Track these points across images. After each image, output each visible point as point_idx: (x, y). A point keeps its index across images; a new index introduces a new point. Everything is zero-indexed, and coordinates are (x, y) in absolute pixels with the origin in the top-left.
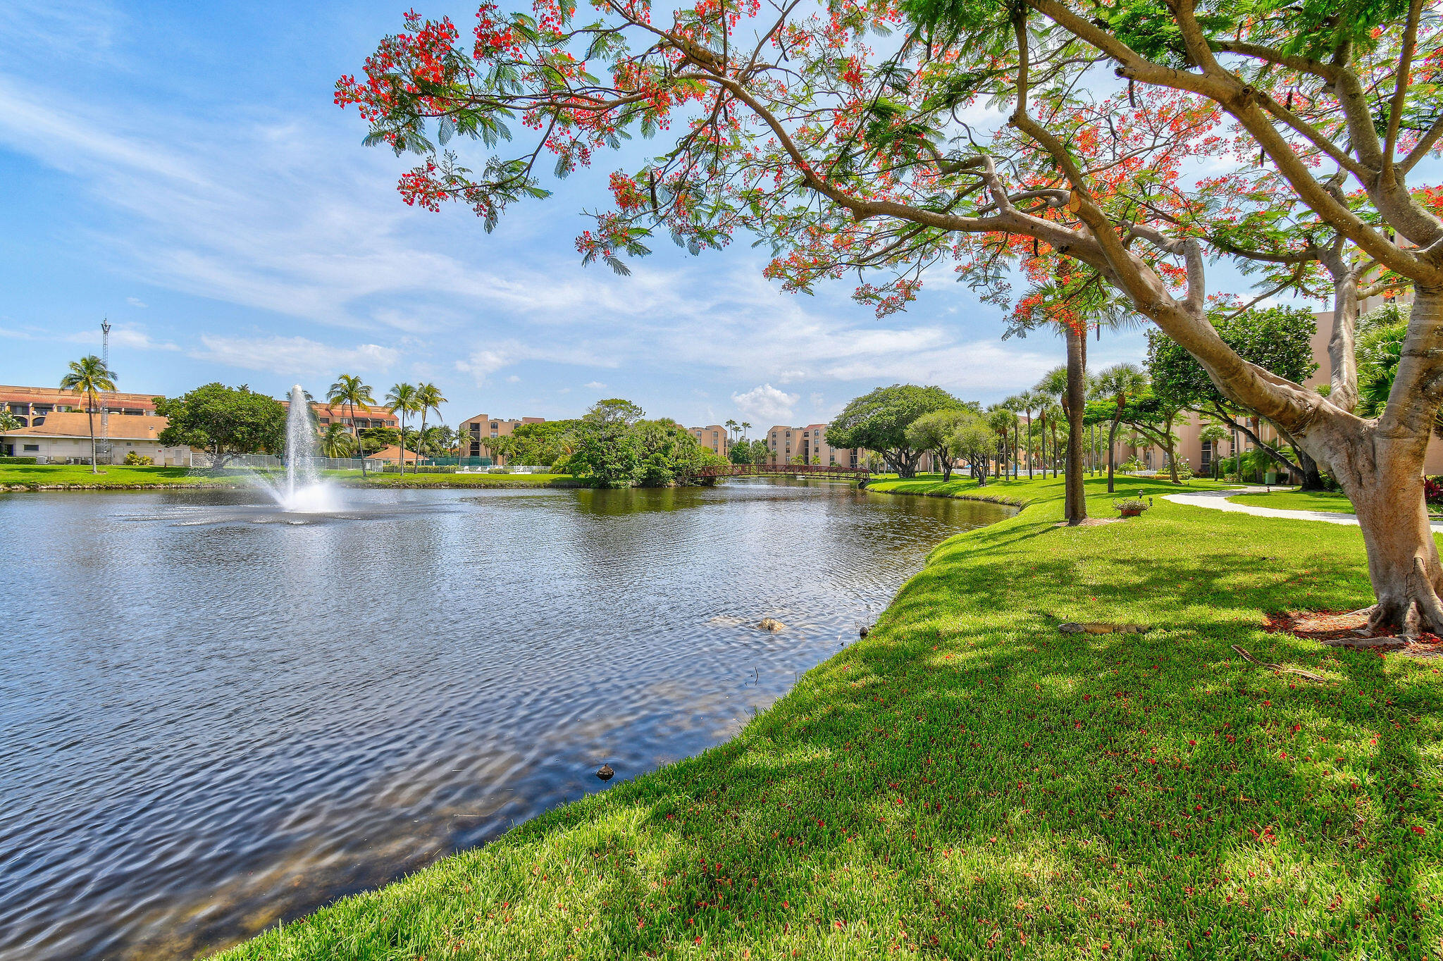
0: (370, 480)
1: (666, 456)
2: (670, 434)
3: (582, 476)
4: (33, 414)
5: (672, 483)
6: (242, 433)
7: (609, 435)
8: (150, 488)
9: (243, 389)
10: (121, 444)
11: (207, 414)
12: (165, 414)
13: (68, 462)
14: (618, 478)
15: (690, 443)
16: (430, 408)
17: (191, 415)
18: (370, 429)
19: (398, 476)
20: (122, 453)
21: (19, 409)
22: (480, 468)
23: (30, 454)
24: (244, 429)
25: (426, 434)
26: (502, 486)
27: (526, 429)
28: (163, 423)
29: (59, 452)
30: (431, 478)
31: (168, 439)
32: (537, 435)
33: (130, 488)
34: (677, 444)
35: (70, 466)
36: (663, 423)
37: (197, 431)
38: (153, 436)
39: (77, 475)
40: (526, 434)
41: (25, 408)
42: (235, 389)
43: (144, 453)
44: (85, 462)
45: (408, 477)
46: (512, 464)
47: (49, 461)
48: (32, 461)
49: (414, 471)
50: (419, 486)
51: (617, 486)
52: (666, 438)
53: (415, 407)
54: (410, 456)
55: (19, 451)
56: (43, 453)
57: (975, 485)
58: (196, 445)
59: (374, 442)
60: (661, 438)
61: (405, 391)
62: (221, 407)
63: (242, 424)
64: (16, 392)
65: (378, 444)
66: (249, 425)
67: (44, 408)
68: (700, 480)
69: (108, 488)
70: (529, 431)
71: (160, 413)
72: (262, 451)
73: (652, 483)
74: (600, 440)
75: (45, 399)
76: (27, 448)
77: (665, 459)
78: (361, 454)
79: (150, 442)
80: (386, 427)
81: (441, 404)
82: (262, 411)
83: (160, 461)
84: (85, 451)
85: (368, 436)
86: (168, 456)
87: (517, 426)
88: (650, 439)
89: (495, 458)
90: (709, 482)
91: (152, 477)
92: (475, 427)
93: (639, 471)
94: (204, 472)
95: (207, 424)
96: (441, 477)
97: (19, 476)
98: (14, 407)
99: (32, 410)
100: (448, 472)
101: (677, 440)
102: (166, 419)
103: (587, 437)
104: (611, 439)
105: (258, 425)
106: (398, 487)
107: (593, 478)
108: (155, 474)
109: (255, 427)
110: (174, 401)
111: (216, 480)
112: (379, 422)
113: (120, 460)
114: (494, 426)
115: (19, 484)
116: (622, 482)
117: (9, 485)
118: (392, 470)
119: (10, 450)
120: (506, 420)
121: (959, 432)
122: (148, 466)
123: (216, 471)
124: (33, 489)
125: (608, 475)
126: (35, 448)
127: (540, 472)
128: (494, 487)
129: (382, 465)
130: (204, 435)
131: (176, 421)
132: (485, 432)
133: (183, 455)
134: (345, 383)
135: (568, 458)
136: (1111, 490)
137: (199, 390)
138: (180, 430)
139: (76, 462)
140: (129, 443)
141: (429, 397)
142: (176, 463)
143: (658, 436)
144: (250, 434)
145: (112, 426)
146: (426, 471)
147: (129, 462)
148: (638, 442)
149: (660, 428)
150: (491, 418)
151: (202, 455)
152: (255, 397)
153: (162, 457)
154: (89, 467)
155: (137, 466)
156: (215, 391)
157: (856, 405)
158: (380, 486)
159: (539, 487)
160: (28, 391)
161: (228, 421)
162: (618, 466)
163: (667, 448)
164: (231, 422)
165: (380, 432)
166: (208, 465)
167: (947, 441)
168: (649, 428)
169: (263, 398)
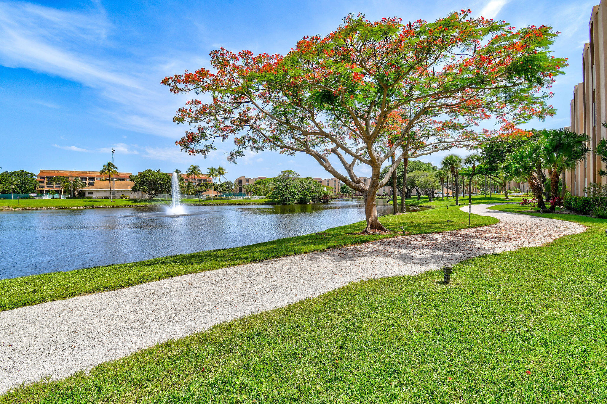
0: (201, 203)
1: (308, 191)
2: (310, 183)
3: (276, 200)
4: (88, 181)
5: (311, 202)
6: (159, 187)
7: (285, 184)
8: (129, 207)
9: (158, 171)
10: (119, 191)
11: (147, 180)
12: (133, 181)
13: (102, 198)
14: (290, 200)
15: (318, 186)
16: (221, 176)
17: (142, 181)
18: (202, 183)
19: (210, 201)
20: (120, 194)
21: (84, 179)
22: (241, 197)
23: (90, 196)
24: (159, 185)
25: (221, 185)
26: (247, 204)
27: (259, 181)
28: (133, 184)
29: (99, 195)
30: (222, 201)
31: (134, 190)
32: (263, 184)
33: (123, 207)
34: (313, 187)
35: (104, 200)
36: (308, 179)
37: (144, 187)
38: (129, 188)
39: (106, 202)
40: (259, 183)
41: (86, 179)
42: (156, 171)
43: (127, 194)
44: (108, 198)
45: (214, 201)
46: (253, 195)
47: (96, 198)
48: (91, 198)
49: (216, 199)
50: (218, 205)
51: (289, 204)
52: (308, 185)
53: (216, 175)
54: (215, 193)
55: (87, 195)
56: (94, 195)
57: (428, 201)
58: (144, 191)
59: (204, 188)
60: (306, 185)
61: (213, 170)
62: (151, 178)
63: (158, 184)
64: (82, 173)
65: (205, 189)
66: (161, 184)
67: (92, 178)
68: (322, 200)
69: (116, 207)
70: (261, 182)
71: (132, 181)
72: (165, 193)
73: (303, 202)
74: (282, 186)
75: (92, 175)
76: (89, 193)
77: (307, 193)
78: (198, 193)
79: (129, 190)
80: (208, 182)
81: (225, 174)
82: (165, 179)
83: (132, 197)
84: (107, 194)
85: (201, 186)
86: (135, 195)
87: (256, 180)
88: (302, 185)
89: (248, 193)
90: (326, 201)
91: (130, 203)
92: (240, 181)
93: (297, 198)
94: (146, 201)
95: (147, 184)
96: (226, 201)
97: (89, 203)
98: (82, 178)
99: (88, 180)
100: (229, 199)
101: (313, 185)
102: (133, 183)
103: (277, 185)
104: (286, 186)
105: (163, 184)
106: (211, 205)
107: (280, 201)
108: (131, 202)
109: (163, 185)
110: (136, 176)
111: (151, 203)
112: (205, 180)
113: (119, 197)
114: (247, 181)
115: (88, 206)
116: (291, 202)
117: (85, 207)
118: (209, 199)
119: (84, 195)
120: (252, 178)
121: (422, 180)
122: (128, 199)
123: (151, 200)
124: (93, 208)
125: (286, 200)
126: (92, 193)
127: (262, 199)
128: (244, 204)
129: (206, 197)
130: (146, 188)
131: (137, 183)
132: (244, 183)
133: (140, 195)
134: (192, 168)
135: (271, 193)
136: (470, 202)
137: (144, 172)
138: (138, 186)
139: (105, 198)
140: (122, 191)
141: (221, 172)
142: (137, 198)
143: (305, 184)
144: (161, 187)
145: (116, 185)
146: (221, 199)
147: (122, 198)
148: (297, 186)
149: (306, 181)
150: (246, 177)
151: (145, 195)
152: (162, 174)
153: (132, 196)
154: (110, 200)
155: (124, 199)
156: (149, 172)
157: (386, 169)
158: (204, 205)
159: (260, 204)
160: (86, 172)
161: (154, 183)
162: (289, 196)
163: (308, 188)
164: (155, 183)
165: (206, 184)
166: (148, 198)
167: (417, 183)
168: (302, 180)
169: (165, 174)
